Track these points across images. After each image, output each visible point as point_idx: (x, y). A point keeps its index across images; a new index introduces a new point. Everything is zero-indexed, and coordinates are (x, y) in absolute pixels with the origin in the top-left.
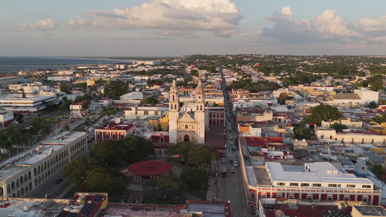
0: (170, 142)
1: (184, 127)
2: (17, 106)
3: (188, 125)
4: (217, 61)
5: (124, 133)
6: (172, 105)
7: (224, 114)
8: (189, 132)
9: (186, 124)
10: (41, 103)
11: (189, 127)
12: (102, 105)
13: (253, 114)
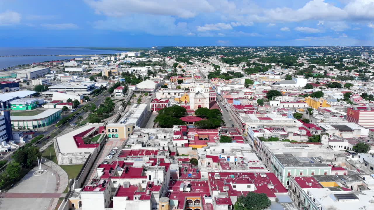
0: (190, 109)
1: (198, 101)
2: (75, 91)
3: (200, 99)
4: (187, 53)
5: (166, 104)
6: (192, 89)
7: (215, 94)
8: (201, 103)
9: (199, 99)
10: (89, 88)
11: (201, 101)
12: (131, 89)
13: (232, 94)
